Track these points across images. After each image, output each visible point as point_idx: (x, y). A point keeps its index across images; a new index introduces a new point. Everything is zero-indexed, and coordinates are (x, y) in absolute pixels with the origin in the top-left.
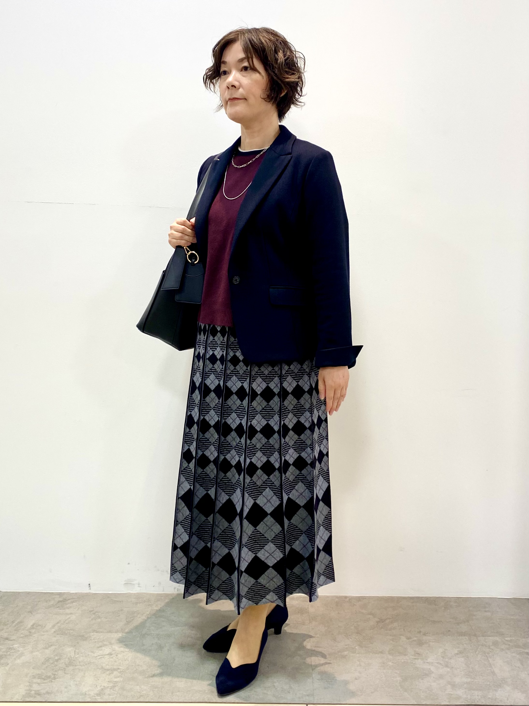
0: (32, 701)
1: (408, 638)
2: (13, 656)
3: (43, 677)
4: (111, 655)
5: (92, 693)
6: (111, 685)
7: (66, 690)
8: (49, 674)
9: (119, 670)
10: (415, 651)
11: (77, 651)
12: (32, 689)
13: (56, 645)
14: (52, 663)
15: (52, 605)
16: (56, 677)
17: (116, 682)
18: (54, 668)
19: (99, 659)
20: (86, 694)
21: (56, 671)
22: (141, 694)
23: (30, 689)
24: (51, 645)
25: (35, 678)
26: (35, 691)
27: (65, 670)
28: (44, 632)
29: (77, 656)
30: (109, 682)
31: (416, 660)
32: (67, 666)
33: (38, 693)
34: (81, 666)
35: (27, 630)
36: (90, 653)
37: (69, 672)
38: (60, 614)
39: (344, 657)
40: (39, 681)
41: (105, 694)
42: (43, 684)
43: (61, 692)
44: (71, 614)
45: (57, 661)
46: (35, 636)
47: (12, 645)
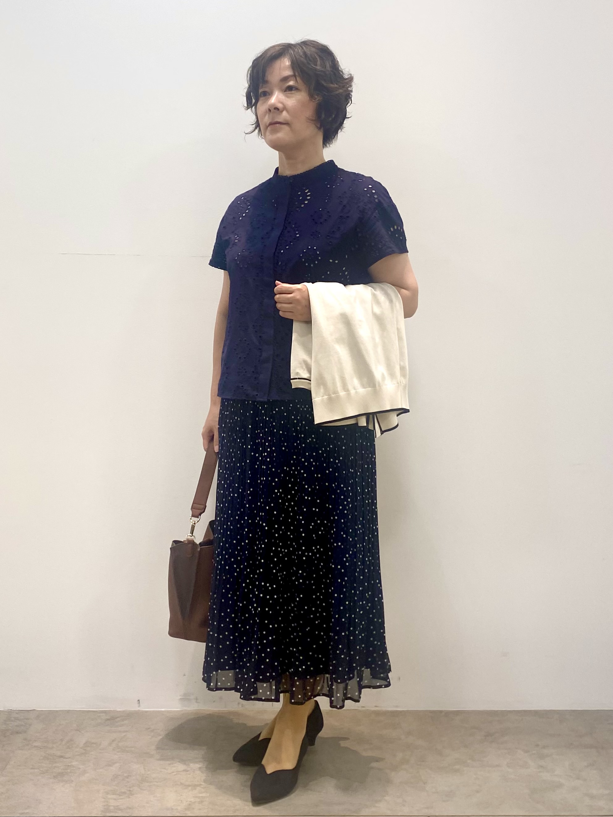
2: (76, 773)
3: (118, 793)
4: (188, 771)
5: (179, 808)
6: (199, 800)
8: (123, 790)
9: (202, 786)
11: (146, 767)
12: (110, 805)
13: (120, 763)
14: (123, 780)
15: (100, 723)
16: (133, 793)
17: (203, 797)
18: (126, 785)
19: (175, 775)
20: (172, 809)
21: (130, 787)
23: (107, 805)
24: (116, 763)
25: (108, 794)
27: (140, 786)
28: (100, 749)
29: (148, 773)
30: (194, 797)
32: (140, 783)
33: (118, 809)
34: (156, 782)
35: (81, 748)
36: (163, 770)
37: (145, 788)
38: (113, 732)
41: (193, 809)
42: (118, 800)
43: (144, 807)
44: (126, 731)
45: (127, 777)
46: (92, 754)
47: (70, 763)
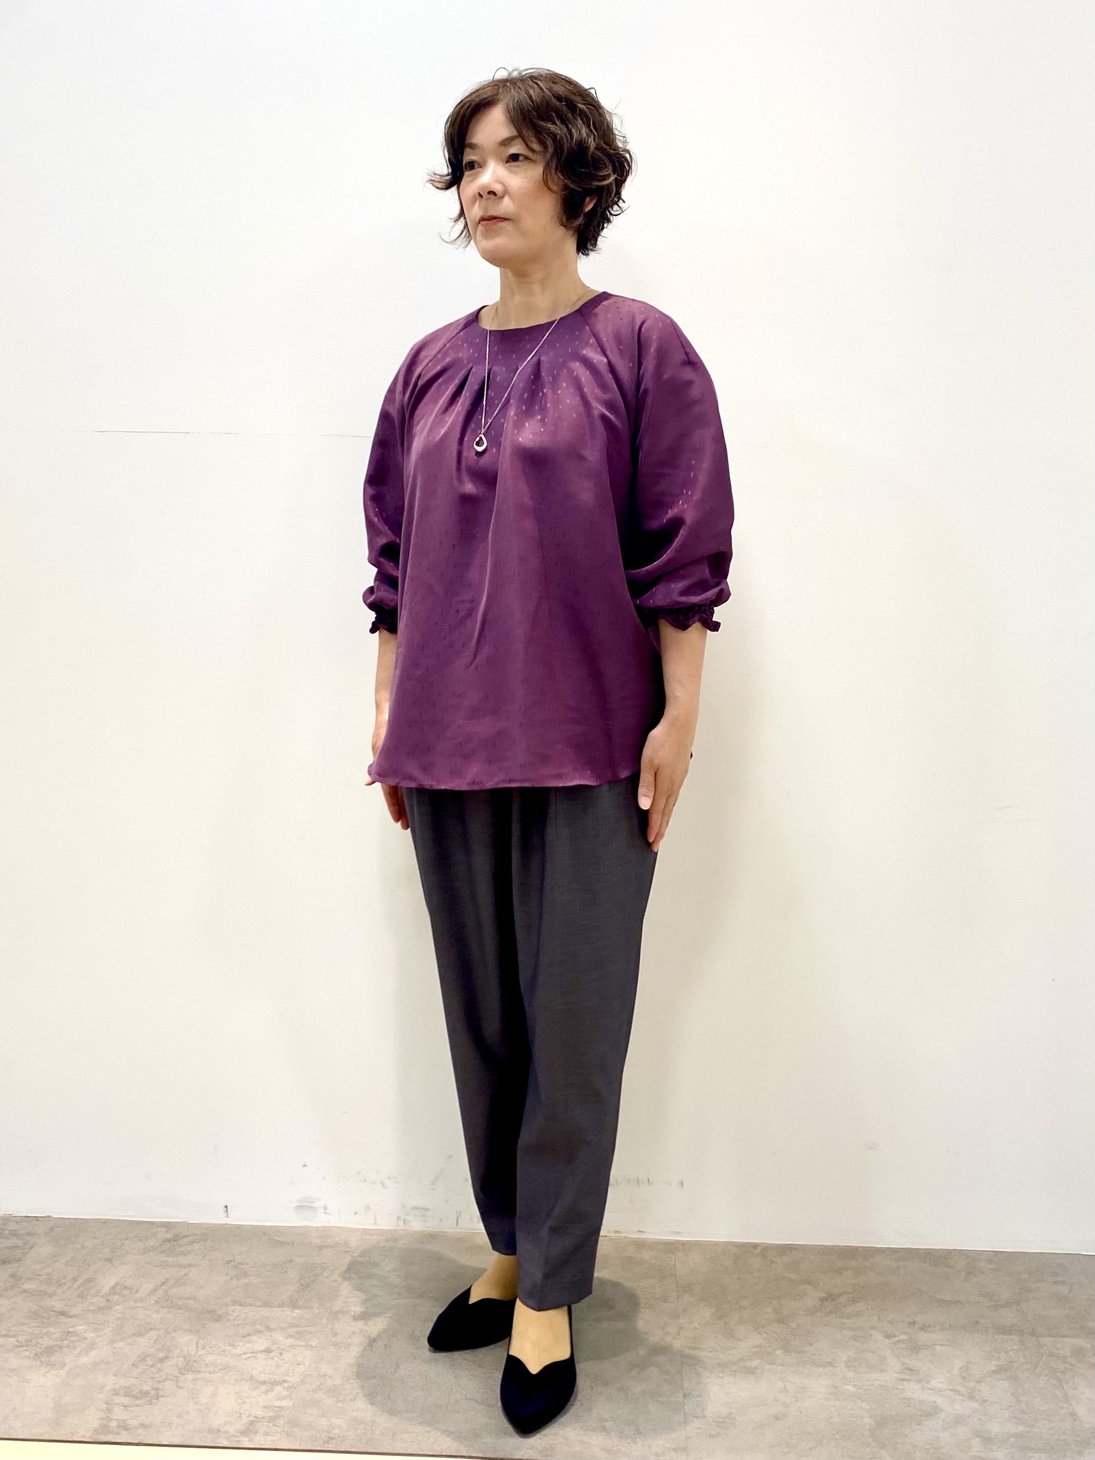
0: (113, 1441)
1: (888, 1336)
2: (75, 1349)
3: (134, 1393)
4: (270, 1352)
5: (231, 1430)
6: (271, 1414)
7: (179, 1420)
8: (147, 1387)
9: (286, 1385)
10: (903, 1364)
11: (201, 1342)
12: (112, 1417)
14: (152, 1366)
16: (161, 1393)
18: (156, 1375)
19: (245, 1359)
20: (219, 1431)
21: (160, 1382)
22: (331, 1435)
23: (108, 1417)
24: (151, 1329)
26: (119, 1421)
27: (177, 1380)
28: (135, 1301)
29: (200, 1353)
32: (180, 1373)
33: (124, 1426)
34: (210, 1373)
35: (102, 1297)
36: (227, 1348)
37: (186, 1385)
38: (168, 1265)
40: (126, 1400)
42: (134, 1408)
45: (161, 1361)
46: (117, 1310)
47: (73, 1327)
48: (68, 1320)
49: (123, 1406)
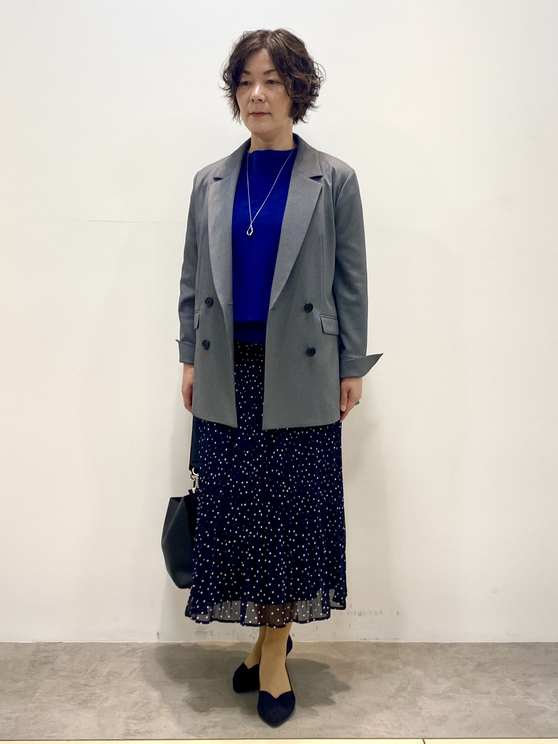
0: (134, 738)
1: (513, 680)
2: (98, 700)
3: (137, 718)
5: (194, 732)
7: (165, 729)
10: (524, 692)
11: (165, 695)
12: (130, 729)
13: (139, 690)
14: (142, 707)
15: (122, 654)
16: (152, 718)
17: (217, 722)
21: (149, 713)
22: (246, 732)
23: (128, 729)
24: (136, 691)
25: (129, 719)
26: (134, 730)
27: (158, 712)
28: (122, 678)
30: (208, 722)
31: (527, 700)
32: (158, 709)
33: (137, 732)
35: (104, 677)
36: (180, 697)
37: (163, 714)
39: (451, 698)
40: (135, 721)
41: (207, 732)
42: (138, 725)
43: (161, 730)
44: (145, 662)
45: (147, 704)
46: (114, 683)
47: (94, 691)
48: (89, 688)
49: (134, 724)
